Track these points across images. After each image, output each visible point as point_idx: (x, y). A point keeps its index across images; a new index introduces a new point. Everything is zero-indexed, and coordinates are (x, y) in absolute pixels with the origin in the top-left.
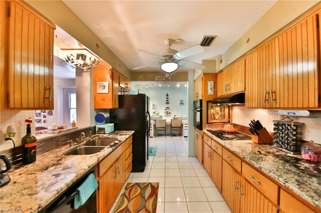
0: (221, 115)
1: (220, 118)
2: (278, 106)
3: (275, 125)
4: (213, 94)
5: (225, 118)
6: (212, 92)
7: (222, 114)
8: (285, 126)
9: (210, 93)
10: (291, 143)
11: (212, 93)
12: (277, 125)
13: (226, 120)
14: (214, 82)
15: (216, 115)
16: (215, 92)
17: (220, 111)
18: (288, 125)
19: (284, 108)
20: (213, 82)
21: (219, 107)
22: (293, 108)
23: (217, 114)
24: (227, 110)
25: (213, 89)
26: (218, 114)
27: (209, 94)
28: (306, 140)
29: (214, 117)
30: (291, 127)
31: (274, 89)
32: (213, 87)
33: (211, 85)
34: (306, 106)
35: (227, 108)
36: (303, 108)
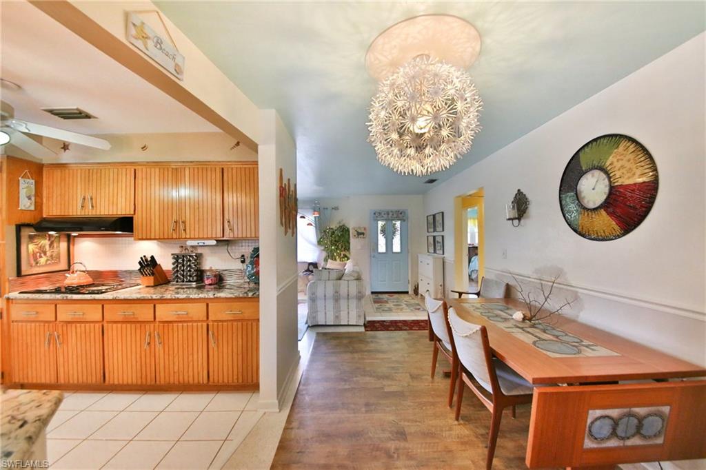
0: (52, 256)
1: (49, 262)
2: (188, 236)
3: (174, 258)
4: (32, 208)
5: (59, 261)
6: (31, 204)
7: (54, 255)
8: (187, 258)
9: (24, 206)
10: (193, 273)
11: (29, 207)
12: (176, 257)
13: (63, 265)
14: (35, 182)
15: (41, 257)
16: (39, 206)
17: (50, 247)
18: (190, 256)
19: (194, 239)
20: (33, 181)
21: (48, 239)
22: (203, 239)
23: (42, 255)
24: (64, 245)
25: (33, 199)
26: (45, 254)
27: (24, 208)
28: (203, 269)
29: (35, 261)
30: (193, 258)
31: (183, 219)
32: (33, 193)
33: (27, 187)
34: (214, 236)
35: (64, 241)
36: (211, 238)
